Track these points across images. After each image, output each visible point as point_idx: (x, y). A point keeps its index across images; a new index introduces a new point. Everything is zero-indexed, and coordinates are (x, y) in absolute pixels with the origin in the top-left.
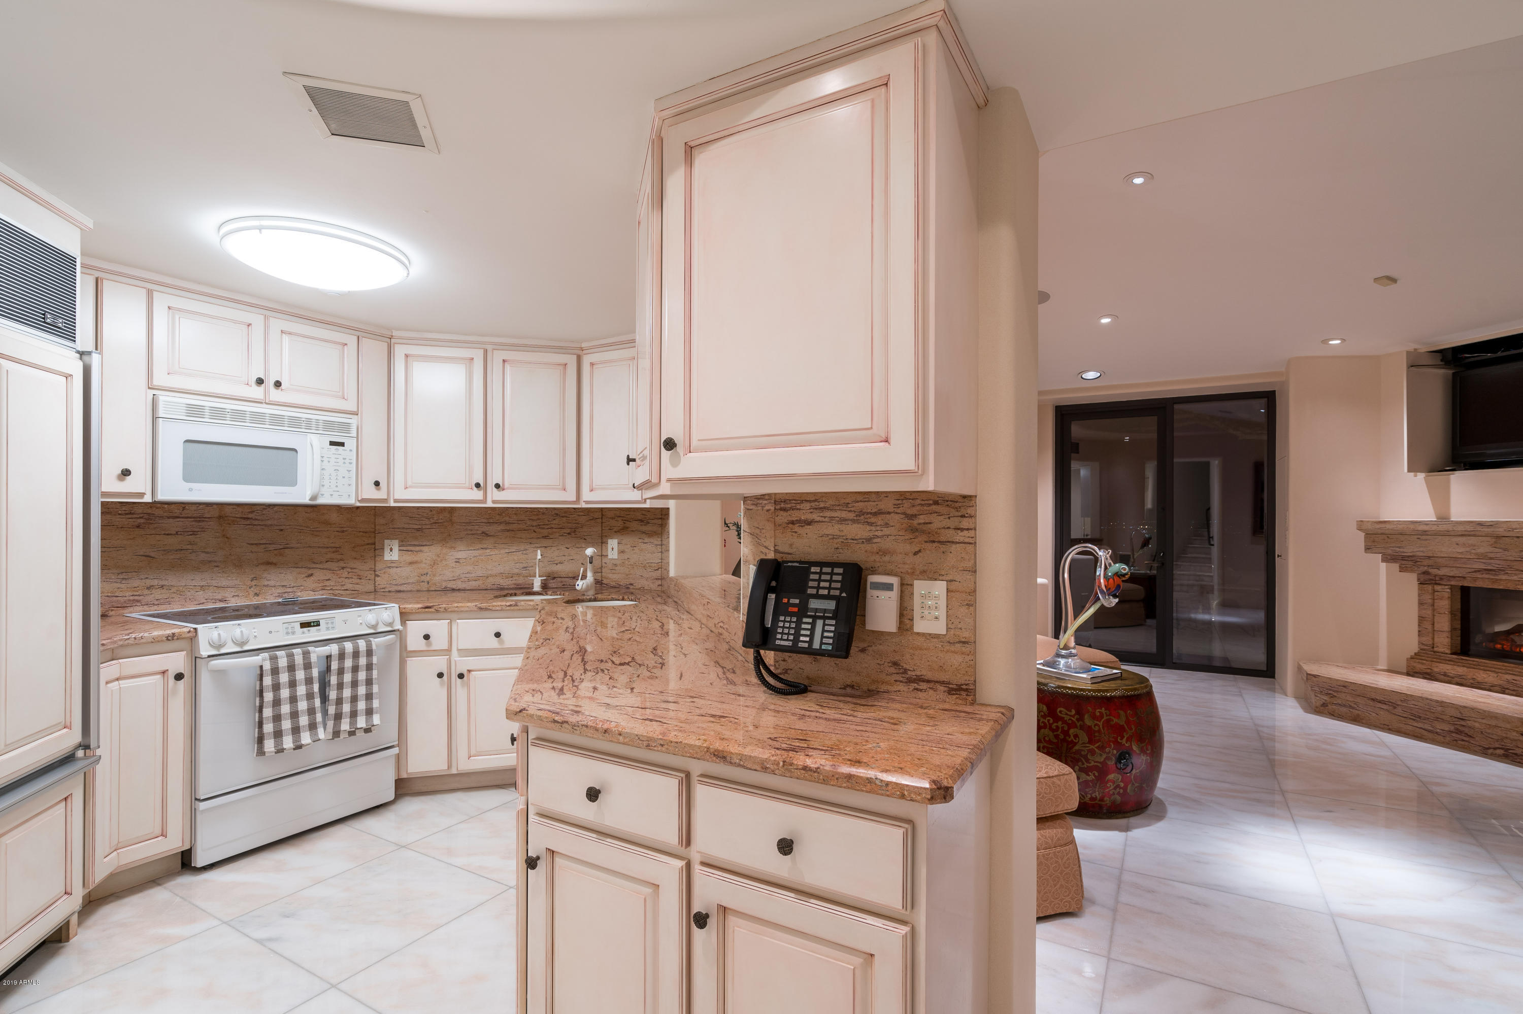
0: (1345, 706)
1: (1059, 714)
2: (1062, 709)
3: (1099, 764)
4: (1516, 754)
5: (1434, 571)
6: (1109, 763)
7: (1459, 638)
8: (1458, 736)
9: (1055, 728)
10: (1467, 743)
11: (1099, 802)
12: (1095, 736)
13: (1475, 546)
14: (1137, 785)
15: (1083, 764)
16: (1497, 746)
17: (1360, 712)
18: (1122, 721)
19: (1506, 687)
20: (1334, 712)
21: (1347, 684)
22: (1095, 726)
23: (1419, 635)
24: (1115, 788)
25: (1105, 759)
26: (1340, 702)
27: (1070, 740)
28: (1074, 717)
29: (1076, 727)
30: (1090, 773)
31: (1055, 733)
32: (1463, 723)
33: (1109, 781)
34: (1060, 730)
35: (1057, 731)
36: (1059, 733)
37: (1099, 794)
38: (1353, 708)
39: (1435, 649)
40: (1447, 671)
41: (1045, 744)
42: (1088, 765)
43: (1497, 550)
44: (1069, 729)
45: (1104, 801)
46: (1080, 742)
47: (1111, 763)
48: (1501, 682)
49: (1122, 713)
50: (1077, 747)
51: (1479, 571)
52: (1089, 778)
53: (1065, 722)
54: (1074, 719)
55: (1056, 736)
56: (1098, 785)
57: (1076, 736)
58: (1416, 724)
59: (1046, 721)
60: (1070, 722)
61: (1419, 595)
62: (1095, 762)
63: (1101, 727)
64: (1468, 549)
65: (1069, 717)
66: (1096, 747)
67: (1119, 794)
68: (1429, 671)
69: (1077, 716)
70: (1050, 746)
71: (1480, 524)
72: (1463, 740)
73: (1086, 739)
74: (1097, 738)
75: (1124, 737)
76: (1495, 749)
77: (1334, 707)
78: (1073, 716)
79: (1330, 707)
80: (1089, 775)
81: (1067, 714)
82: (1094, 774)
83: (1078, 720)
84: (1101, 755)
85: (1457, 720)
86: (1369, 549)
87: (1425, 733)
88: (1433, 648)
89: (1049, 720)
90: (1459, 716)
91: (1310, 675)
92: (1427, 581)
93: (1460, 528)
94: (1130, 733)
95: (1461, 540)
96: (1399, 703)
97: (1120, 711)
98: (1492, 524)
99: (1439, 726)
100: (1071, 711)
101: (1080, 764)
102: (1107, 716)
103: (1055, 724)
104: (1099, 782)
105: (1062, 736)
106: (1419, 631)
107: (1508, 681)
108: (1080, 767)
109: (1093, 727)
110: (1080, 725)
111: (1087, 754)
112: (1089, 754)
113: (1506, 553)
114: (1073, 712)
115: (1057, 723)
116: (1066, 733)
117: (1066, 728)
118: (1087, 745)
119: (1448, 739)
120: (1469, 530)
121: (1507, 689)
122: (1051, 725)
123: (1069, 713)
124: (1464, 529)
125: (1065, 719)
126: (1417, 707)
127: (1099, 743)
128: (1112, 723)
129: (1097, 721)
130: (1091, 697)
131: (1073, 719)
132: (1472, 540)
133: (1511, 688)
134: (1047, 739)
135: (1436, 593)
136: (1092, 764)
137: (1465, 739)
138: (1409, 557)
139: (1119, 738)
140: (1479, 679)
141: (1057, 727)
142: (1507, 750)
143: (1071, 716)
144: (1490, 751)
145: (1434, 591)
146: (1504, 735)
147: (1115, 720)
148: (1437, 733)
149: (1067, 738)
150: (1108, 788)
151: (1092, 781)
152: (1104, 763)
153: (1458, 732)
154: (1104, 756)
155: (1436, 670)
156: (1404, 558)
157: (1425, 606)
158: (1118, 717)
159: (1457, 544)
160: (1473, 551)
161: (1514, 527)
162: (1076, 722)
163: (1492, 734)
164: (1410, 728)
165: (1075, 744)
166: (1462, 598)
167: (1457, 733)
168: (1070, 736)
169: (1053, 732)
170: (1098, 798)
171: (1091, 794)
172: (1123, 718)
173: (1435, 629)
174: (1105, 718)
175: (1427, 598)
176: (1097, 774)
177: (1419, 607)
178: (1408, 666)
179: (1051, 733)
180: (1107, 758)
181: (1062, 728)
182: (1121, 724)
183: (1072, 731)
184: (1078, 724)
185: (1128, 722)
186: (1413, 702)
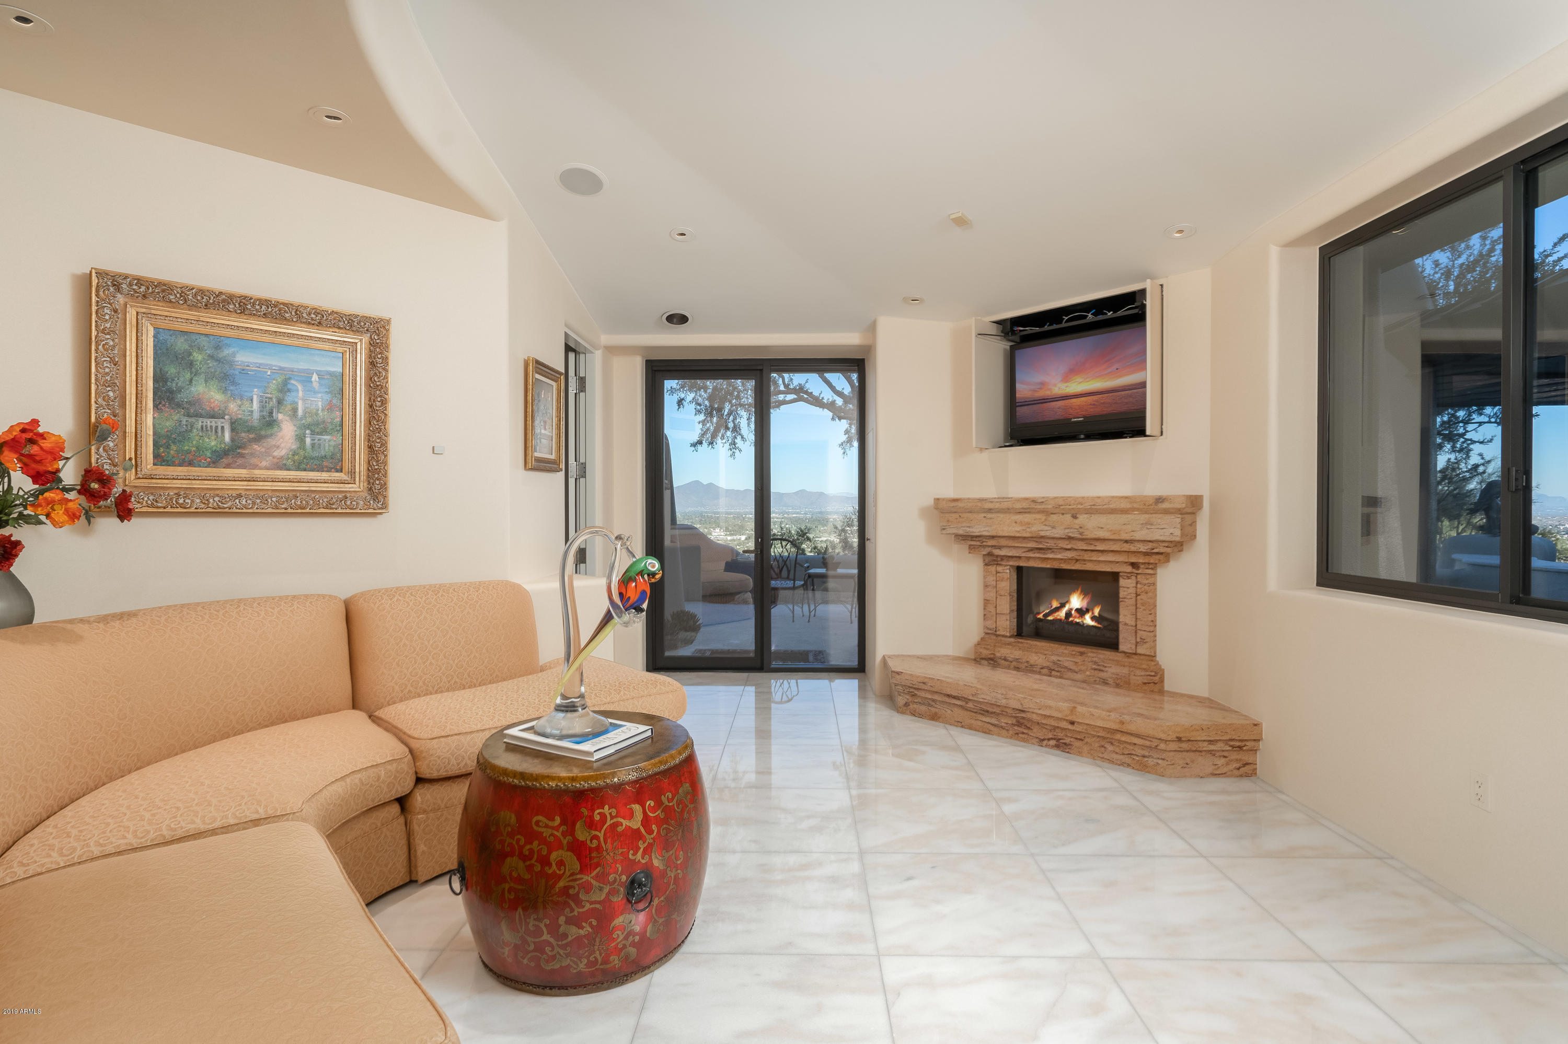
0: (924, 704)
1: (535, 828)
2: (540, 818)
3: (598, 906)
4: (1065, 744)
5: (997, 552)
6: (615, 899)
7: (1016, 620)
8: (1019, 729)
9: (527, 853)
10: (1026, 736)
11: (602, 967)
12: (591, 859)
13: (1029, 524)
14: (661, 920)
15: (572, 910)
16: (1051, 736)
17: (937, 710)
18: (636, 823)
19: (1052, 668)
20: (915, 711)
21: (925, 680)
22: (591, 841)
23: (984, 619)
24: (626, 938)
25: (608, 894)
26: (920, 701)
27: (550, 871)
28: (558, 831)
29: (560, 847)
30: (584, 924)
31: (528, 863)
32: (1023, 715)
33: (615, 929)
34: (535, 856)
35: (531, 859)
36: (533, 861)
37: (600, 954)
38: (932, 706)
39: (998, 633)
40: (1007, 656)
41: (512, 885)
42: (581, 910)
43: (1047, 528)
44: (550, 852)
45: (610, 963)
46: (568, 873)
47: (618, 899)
48: (1048, 664)
49: (637, 808)
50: (561, 884)
51: (1032, 550)
52: (582, 932)
53: (543, 841)
54: (558, 834)
55: (529, 868)
56: (598, 940)
57: (561, 863)
58: (984, 719)
59: (514, 843)
60: (552, 839)
61: (985, 577)
62: (592, 903)
63: (602, 839)
64: (1024, 528)
65: (550, 831)
66: (592, 878)
67: (633, 944)
68: (992, 656)
69: (563, 828)
70: (520, 887)
71: (1034, 501)
72: (1023, 733)
73: (577, 866)
74: (595, 860)
75: (640, 848)
76: (1049, 740)
77: (915, 706)
78: (557, 829)
79: (911, 706)
80: (582, 928)
81: (547, 826)
82: (591, 925)
83: (564, 834)
84: (601, 889)
85: (1018, 712)
86: (944, 529)
87: (992, 728)
88: (996, 631)
89: (518, 840)
90: (1020, 708)
91: (894, 672)
92: (992, 560)
93: (1018, 506)
94: (649, 838)
95: (1019, 517)
96: (971, 698)
97: (633, 806)
98: (1043, 500)
99: (1004, 721)
100: (553, 820)
101: (567, 910)
102: (612, 818)
103: (528, 847)
104: (599, 935)
105: (538, 868)
106: (985, 615)
107: (1054, 663)
108: (567, 917)
109: (588, 842)
110: (568, 843)
111: (578, 893)
112: (582, 891)
113: (1054, 530)
114: (558, 820)
115: (532, 843)
116: (545, 861)
117: (544, 852)
118: (579, 876)
119: (1011, 732)
120: (1025, 507)
121: (1054, 670)
122: (521, 848)
123: (550, 824)
124: (1021, 507)
125: (544, 835)
126: (985, 701)
127: (598, 869)
128: (620, 829)
129: (596, 830)
130: (587, 790)
131: (556, 833)
132: (1027, 518)
133: (1056, 669)
134: (515, 874)
135: (998, 574)
136: (588, 906)
137: (1025, 731)
138: (977, 537)
139: (631, 852)
140: (1032, 662)
141: (531, 851)
142: (1058, 740)
143: (553, 828)
144: (1045, 743)
145: (997, 572)
146: (1056, 725)
147: (625, 823)
148: (1002, 727)
149: (547, 868)
150: (614, 940)
151: (587, 936)
152: (606, 902)
153: (1019, 724)
154: (607, 889)
155: (998, 655)
156: (973, 538)
157: (989, 589)
158: (631, 815)
159: (1016, 522)
160: (1028, 530)
161: (1060, 504)
162: (562, 838)
163: (1047, 725)
164: (980, 723)
165: (560, 877)
166: (1017, 578)
167: (1018, 726)
168: (550, 865)
169: (524, 861)
170: (600, 960)
171: (588, 957)
172: (639, 815)
173: (997, 612)
174: (609, 822)
175: (991, 580)
176: (594, 923)
177: (984, 589)
178: (976, 653)
179: (521, 864)
180: (613, 892)
181: (539, 851)
182: (635, 827)
183: (554, 856)
184: (565, 842)
185: (646, 821)
186: (982, 696)
